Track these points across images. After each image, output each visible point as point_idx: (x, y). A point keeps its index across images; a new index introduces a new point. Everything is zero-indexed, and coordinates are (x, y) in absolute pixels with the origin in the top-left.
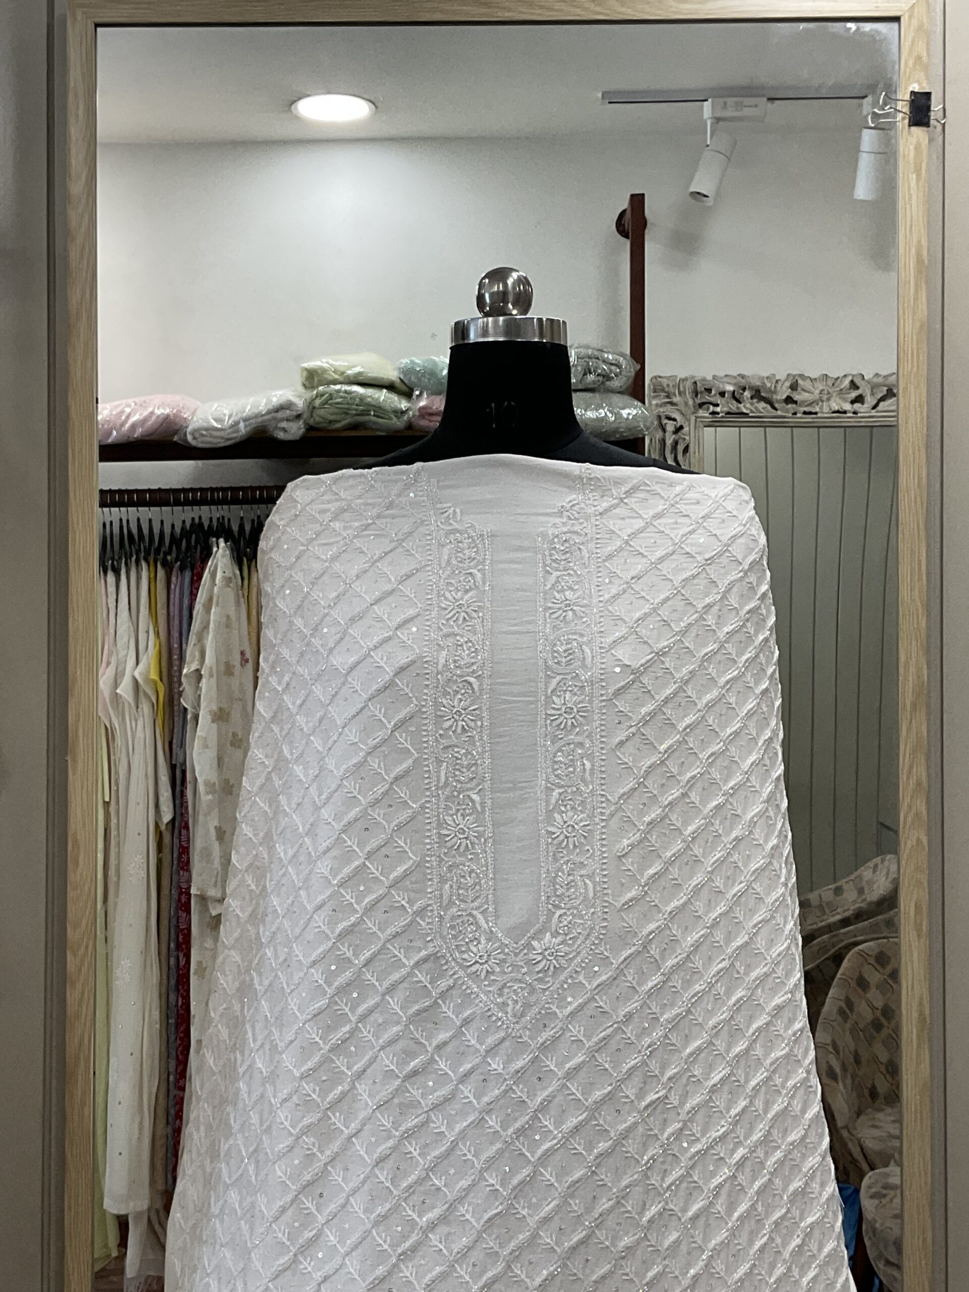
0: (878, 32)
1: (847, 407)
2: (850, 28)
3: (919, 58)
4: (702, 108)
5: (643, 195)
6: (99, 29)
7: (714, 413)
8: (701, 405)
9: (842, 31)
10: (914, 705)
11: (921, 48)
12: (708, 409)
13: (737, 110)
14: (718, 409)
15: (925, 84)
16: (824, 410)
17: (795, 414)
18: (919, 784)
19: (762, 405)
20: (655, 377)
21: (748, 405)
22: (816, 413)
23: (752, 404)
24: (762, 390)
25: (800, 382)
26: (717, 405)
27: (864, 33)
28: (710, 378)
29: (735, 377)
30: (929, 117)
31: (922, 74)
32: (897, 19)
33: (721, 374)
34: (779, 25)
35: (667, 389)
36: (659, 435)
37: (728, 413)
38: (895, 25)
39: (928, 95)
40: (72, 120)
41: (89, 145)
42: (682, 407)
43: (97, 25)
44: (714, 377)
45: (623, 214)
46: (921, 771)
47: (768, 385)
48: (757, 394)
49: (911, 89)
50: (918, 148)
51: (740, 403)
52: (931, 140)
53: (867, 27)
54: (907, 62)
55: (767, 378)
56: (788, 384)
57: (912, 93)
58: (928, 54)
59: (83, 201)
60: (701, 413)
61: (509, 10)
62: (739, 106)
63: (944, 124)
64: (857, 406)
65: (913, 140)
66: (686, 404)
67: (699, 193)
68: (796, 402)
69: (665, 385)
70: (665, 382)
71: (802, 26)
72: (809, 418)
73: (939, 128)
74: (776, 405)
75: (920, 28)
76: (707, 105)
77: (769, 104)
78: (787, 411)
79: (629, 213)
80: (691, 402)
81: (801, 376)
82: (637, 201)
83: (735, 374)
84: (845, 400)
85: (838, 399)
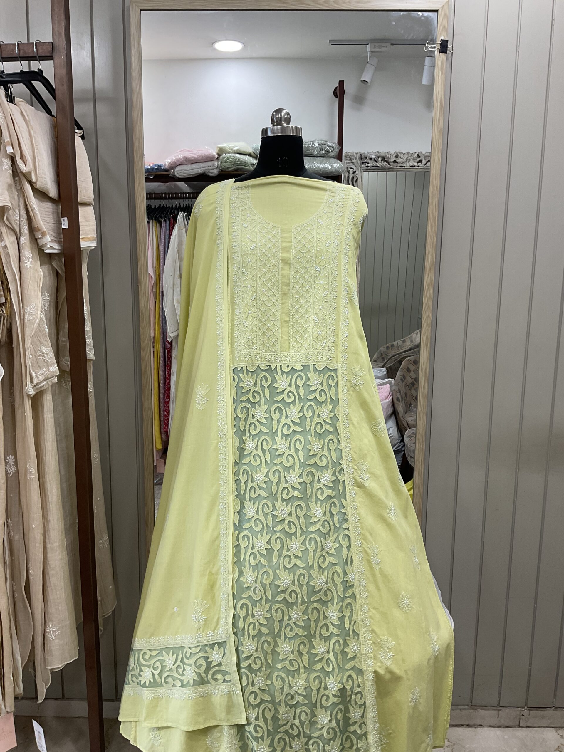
0: (430, 17)
1: (416, 164)
2: (419, 15)
3: (444, 27)
4: (366, 47)
5: (344, 81)
6: (141, 12)
7: (367, 166)
8: (363, 163)
9: (416, 16)
10: (430, 269)
11: (445, 22)
12: (365, 165)
13: (379, 48)
14: (369, 165)
15: (446, 37)
16: (407, 165)
17: (397, 167)
18: (430, 296)
19: (385, 163)
20: (346, 152)
21: (380, 163)
22: (404, 167)
23: (381, 163)
24: (385, 158)
25: (399, 154)
26: (368, 163)
27: (424, 17)
28: (366, 153)
29: (375, 153)
30: (447, 51)
31: (445, 33)
32: (437, 11)
33: (370, 151)
34: (394, 12)
35: (350, 157)
36: (347, 174)
37: (372, 166)
38: (436, 13)
39: (447, 41)
40: (132, 48)
41: (139, 57)
42: (356, 164)
43: (141, 10)
44: (368, 153)
45: (336, 88)
46: (431, 291)
47: (388, 156)
50: (442, 61)
51: (377, 162)
52: (447, 59)
53: (426, 14)
54: (440, 28)
55: (387, 153)
56: (395, 155)
57: (441, 40)
58: (448, 26)
59: (137, 79)
60: (363, 166)
61: (294, 5)
62: (380, 47)
63: (452, 53)
64: (419, 164)
65: (441, 59)
66: (357, 163)
67: (364, 81)
68: (397, 162)
69: (350, 155)
70: (350, 154)
71: (402, 13)
72: (402, 169)
73: (451, 54)
74: (390, 164)
75: (445, 14)
76: (368, 46)
77: (391, 46)
78: (394, 166)
79: (338, 88)
80: (359, 162)
81: (400, 152)
82: (341, 83)
83: (376, 151)
84: (415, 162)
85: (413, 162)
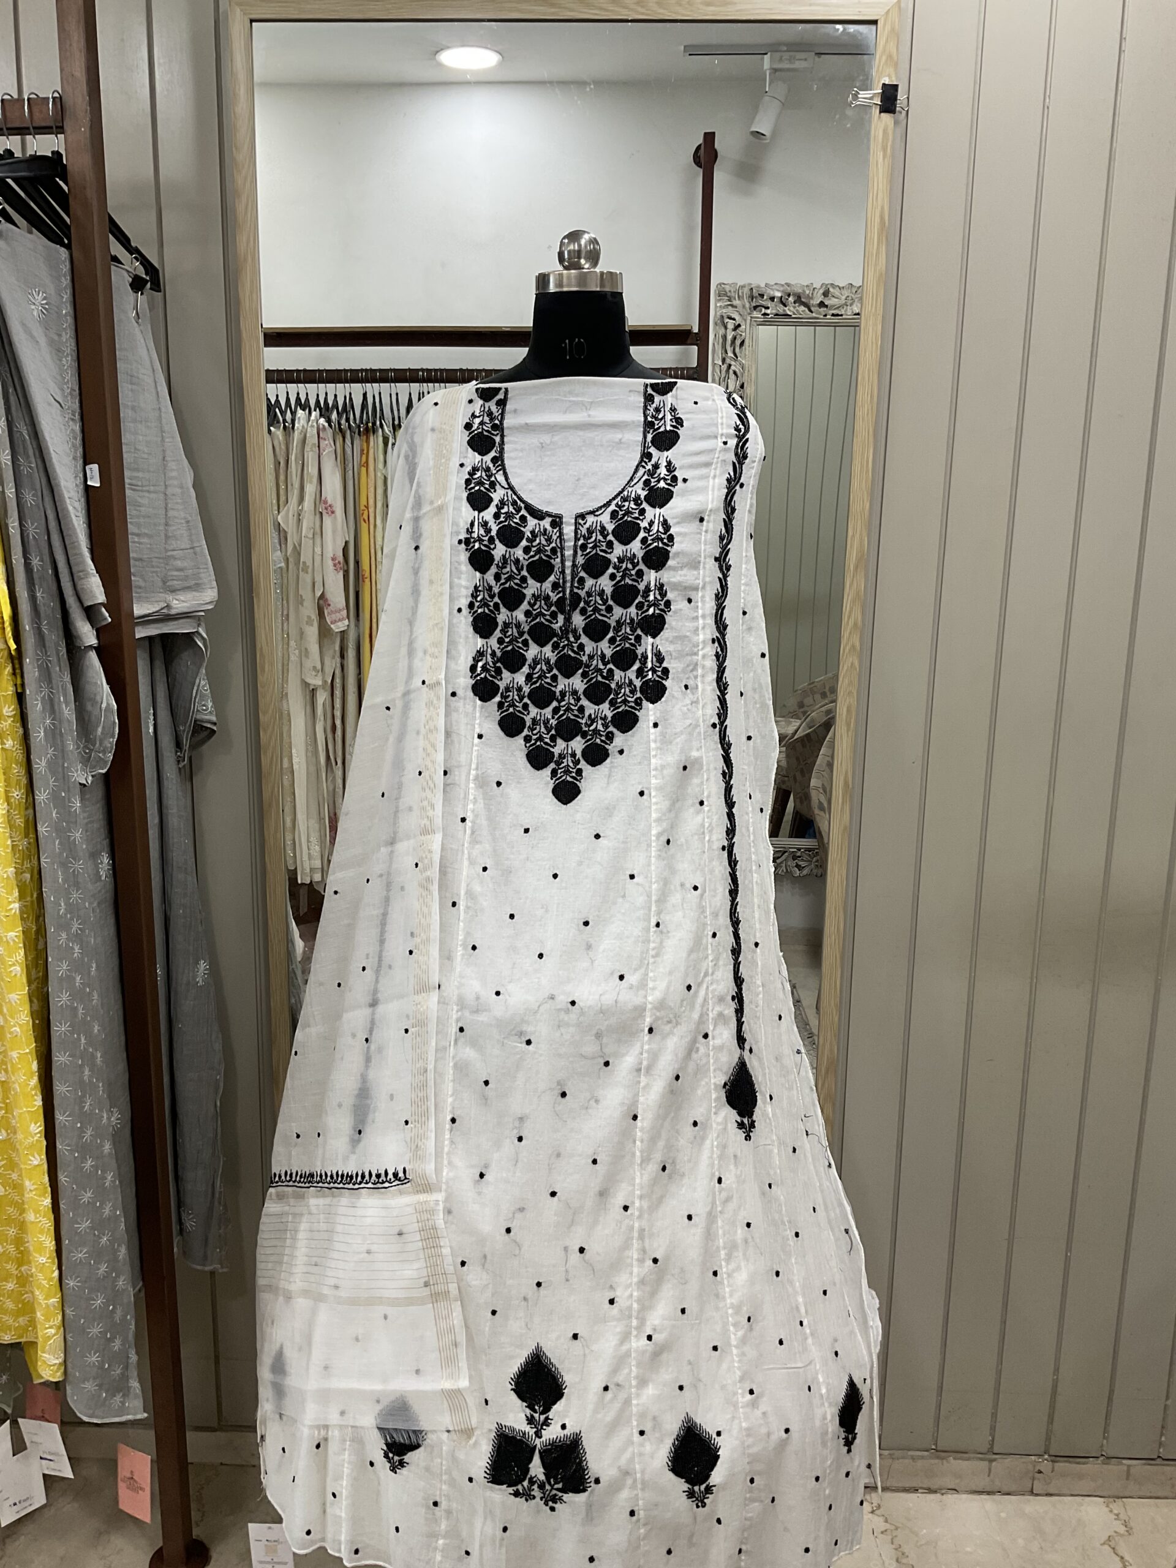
0: (861, 34)
2: (838, 29)
3: (890, 57)
4: (763, 59)
5: (714, 133)
6: (254, 24)
7: (765, 314)
8: (755, 308)
9: (831, 32)
11: (893, 46)
12: (761, 311)
13: (791, 63)
14: (768, 311)
15: (894, 79)
17: (825, 315)
19: (802, 308)
20: (720, 284)
21: (792, 309)
23: (794, 307)
24: (802, 296)
25: (831, 290)
26: (768, 308)
27: (849, 33)
28: (763, 285)
29: (783, 285)
30: (895, 107)
31: (892, 70)
32: (875, 22)
33: (772, 283)
35: (729, 294)
36: (722, 331)
37: (777, 315)
39: (896, 86)
42: (740, 309)
43: (252, 21)
44: (767, 285)
45: (699, 148)
47: (807, 292)
48: (799, 300)
49: (883, 82)
50: (885, 131)
51: (786, 306)
52: (896, 123)
53: (852, 28)
54: (881, 59)
55: (807, 286)
56: (821, 291)
57: (884, 85)
58: (898, 53)
60: (756, 314)
61: (573, 10)
62: (792, 60)
63: (908, 111)
65: (882, 125)
66: (744, 306)
67: (759, 133)
68: (826, 306)
69: (727, 290)
70: (727, 288)
71: (801, 27)
72: (836, 320)
73: (904, 113)
74: (812, 309)
75: (893, 30)
76: (767, 58)
77: (817, 58)
78: (820, 313)
79: (702, 147)
80: (747, 305)
81: (832, 284)
82: (709, 137)
83: (783, 283)
